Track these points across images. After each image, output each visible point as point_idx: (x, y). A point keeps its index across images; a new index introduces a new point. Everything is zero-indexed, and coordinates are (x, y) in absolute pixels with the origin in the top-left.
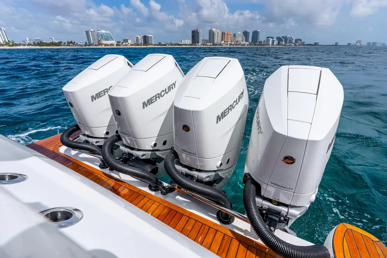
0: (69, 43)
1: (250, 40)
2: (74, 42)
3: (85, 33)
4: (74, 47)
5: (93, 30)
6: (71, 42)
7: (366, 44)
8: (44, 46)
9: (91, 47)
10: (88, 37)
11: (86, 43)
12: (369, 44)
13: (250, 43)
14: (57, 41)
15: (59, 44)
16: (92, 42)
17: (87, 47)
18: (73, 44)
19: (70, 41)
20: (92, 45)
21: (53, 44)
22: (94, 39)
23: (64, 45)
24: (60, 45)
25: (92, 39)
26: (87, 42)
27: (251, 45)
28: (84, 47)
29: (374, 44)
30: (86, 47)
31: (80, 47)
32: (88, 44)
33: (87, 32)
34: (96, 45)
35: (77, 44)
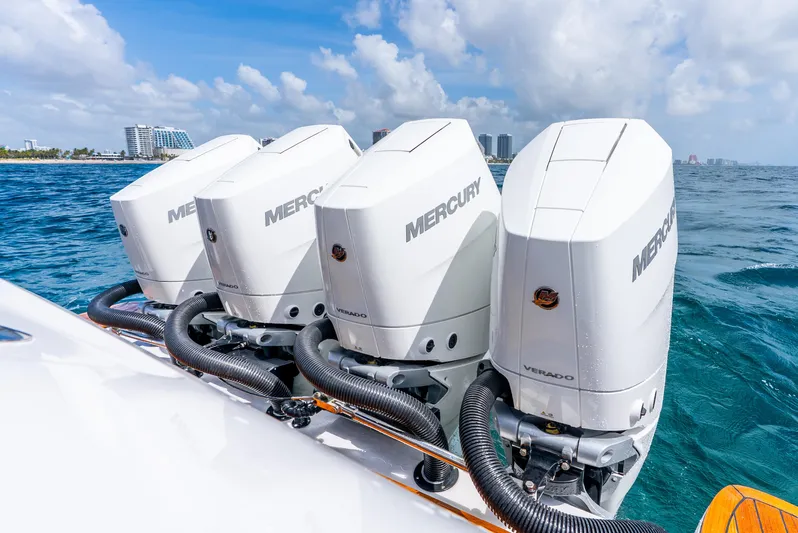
0: (77, 154)
1: (495, 152)
2: (92, 151)
3: (124, 130)
4: (90, 161)
5: (144, 127)
6: (85, 151)
7: (705, 162)
8: (7, 157)
9: (135, 161)
10: (130, 141)
11: (123, 153)
12: (710, 161)
13: (494, 158)
14: (46, 148)
15: (52, 154)
16: (139, 151)
17: (125, 161)
18: (90, 154)
19: (80, 148)
20: (138, 157)
21: (33, 154)
22: (144, 144)
23: (63, 157)
24: (52, 157)
25: (139, 146)
26: (126, 151)
27: (497, 161)
28: (118, 162)
29: (719, 161)
30: (121, 162)
31: (106, 162)
32: (127, 154)
33: (129, 131)
34: (148, 159)
35: (99, 154)
